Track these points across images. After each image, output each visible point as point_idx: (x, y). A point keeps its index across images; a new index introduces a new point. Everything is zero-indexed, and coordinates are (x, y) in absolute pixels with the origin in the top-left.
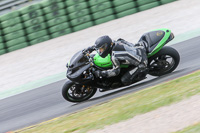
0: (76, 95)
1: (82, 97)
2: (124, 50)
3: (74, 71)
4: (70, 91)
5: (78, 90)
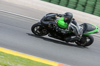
2: (76, 25)
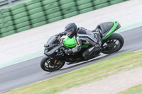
0: (50, 66)
1: (55, 68)
3: (49, 50)
4: (46, 64)
5: (52, 63)
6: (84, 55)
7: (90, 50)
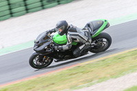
1: (43, 65)
6: (75, 53)
7: (81, 48)
